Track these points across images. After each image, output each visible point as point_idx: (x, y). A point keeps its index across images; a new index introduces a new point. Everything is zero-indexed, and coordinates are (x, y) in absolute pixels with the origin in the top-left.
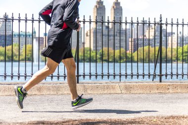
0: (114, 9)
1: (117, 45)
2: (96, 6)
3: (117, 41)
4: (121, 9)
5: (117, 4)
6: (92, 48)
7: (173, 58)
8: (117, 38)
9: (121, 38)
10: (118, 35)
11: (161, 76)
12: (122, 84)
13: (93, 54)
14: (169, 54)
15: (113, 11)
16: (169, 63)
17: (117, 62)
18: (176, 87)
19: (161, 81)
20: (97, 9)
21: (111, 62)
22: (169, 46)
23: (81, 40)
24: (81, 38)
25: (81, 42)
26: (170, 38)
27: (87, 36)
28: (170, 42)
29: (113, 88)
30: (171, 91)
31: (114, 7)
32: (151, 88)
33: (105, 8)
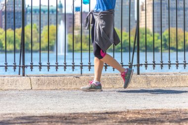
21: (181, 51)
23: (134, 16)
24: (134, 14)
25: (134, 19)
27: (143, 10)
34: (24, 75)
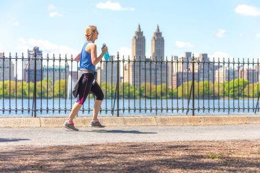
0: (155, 41)
1: (159, 80)
2: (135, 37)
3: (159, 76)
4: (162, 40)
5: (158, 34)
6: (131, 83)
7: (220, 94)
8: (159, 72)
9: (163, 72)
10: (160, 68)
11: (193, 110)
12: (158, 117)
13: (132, 90)
14: (216, 89)
15: (154, 42)
16: (216, 99)
17: (159, 98)
18: (207, 120)
19: (193, 115)
20: (136, 40)
21: (153, 98)
22: (216, 81)
26: (217, 72)
27: (125, 70)
28: (216, 76)
29: (150, 120)
30: (202, 123)
31: (154, 38)
32: (184, 120)
33: (145, 40)
34: (35, 117)
